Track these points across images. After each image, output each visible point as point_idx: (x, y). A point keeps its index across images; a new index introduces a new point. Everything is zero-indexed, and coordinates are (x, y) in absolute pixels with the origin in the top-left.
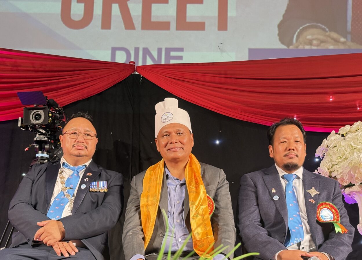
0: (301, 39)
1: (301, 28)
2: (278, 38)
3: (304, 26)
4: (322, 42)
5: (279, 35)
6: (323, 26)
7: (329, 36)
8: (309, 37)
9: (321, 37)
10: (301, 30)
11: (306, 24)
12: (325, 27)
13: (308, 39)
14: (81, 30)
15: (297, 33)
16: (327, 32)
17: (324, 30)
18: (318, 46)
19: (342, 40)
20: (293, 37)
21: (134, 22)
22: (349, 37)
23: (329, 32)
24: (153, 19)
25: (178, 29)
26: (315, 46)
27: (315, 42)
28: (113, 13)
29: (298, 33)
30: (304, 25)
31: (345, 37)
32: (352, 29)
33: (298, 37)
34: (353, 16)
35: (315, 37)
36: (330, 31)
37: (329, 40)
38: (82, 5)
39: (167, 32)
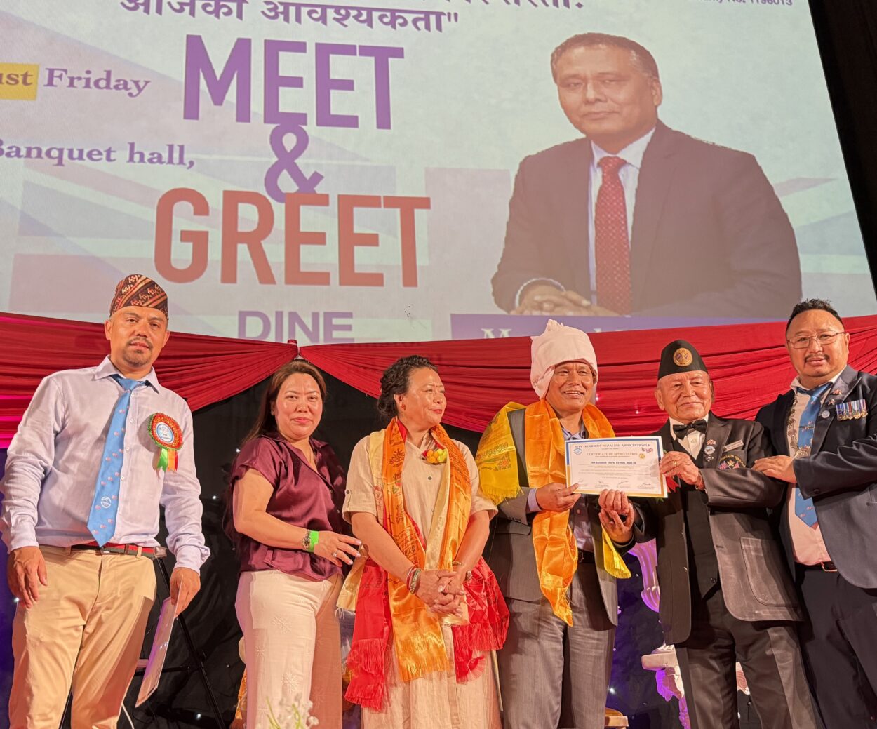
0: (525, 301)
1: (525, 284)
2: (492, 298)
3: (529, 282)
4: (557, 305)
5: (494, 294)
6: (557, 283)
7: (565, 297)
8: (538, 298)
9: (555, 299)
10: (525, 287)
11: (531, 278)
12: (559, 284)
13: (536, 301)
14: (188, 284)
15: (519, 292)
16: (562, 290)
17: (558, 288)
18: (551, 311)
19: (585, 302)
20: (514, 297)
21: (273, 272)
22: (594, 298)
23: (565, 291)
24: (303, 269)
25: (342, 283)
26: (547, 311)
27: (546, 306)
28: (239, 259)
29: (522, 292)
30: (529, 280)
31: (589, 299)
32: (597, 287)
33: (522, 297)
34: (597, 268)
35: (545, 298)
36: (567, 289)
37: (567, 303)
38: (190, 245)
39: (325, 287)
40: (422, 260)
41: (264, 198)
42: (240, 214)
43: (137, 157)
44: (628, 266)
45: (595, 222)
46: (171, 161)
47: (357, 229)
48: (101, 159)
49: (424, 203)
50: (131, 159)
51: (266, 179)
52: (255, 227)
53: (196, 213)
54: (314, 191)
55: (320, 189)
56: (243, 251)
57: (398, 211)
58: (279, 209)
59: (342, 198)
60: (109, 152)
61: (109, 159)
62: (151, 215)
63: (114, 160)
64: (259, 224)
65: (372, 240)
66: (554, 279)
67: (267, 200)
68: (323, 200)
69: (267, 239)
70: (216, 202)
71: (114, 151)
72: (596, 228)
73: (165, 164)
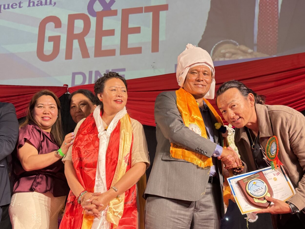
0: (216, 54)
1: (216, 44)
4: (233, 54)
7: (239, 49)
8: (223, 51)
9: (233, 50)
11: (220, 41)
12: (236, 42)
13: (222, 53)
14: (51, 62)
15: (213, 49)
16: (237, 45)
17: (235, 44)
18: (230, 57)
19: (250, 51)
20: (210, 52)
21: (89, 52)
22: (255, 48)
23: (239, 46)
24: (103, 49)
25: (121, 54)
26: (227, 58)
27: (227, 55)
28: (74, 47)
29: (214, 48)
31: (252, 48)
32: (258, 42)
33: (214, 52)
34: (259, 31)
35: (227, 51)
36: (240, 44)
37: (239, 52)
38: (52, 43)
39: (113, 57)
40: (162, 37)
41: (87, 15)
42: (75, 25)
43: (31, 4)
44: (277, 27)
45: (259, 5)
46: (46, 4)
47: (131, 26)
48: (16, 7)
49: (165, 7)
50: (29, 6)
51: (88, 7)
52: (82, 31)
53: (56, 27)
54: (111, 9)
55: (113, 8)
56: (76, 43)
57: (151, 14)
58: (93, 20)
59: (123, 11)
60: (20, 3)
61: (20, 7)
62: (36, 31)
63: (22, 7)
64: (84, 29)
65: (137, 30)
66: (233, 40)
67: (88, 17)
68: (115, 13)
69: (87, 36)
70: (64, 21)
71: (22, 3)
72: (260, 8)
73: (43, 6)
